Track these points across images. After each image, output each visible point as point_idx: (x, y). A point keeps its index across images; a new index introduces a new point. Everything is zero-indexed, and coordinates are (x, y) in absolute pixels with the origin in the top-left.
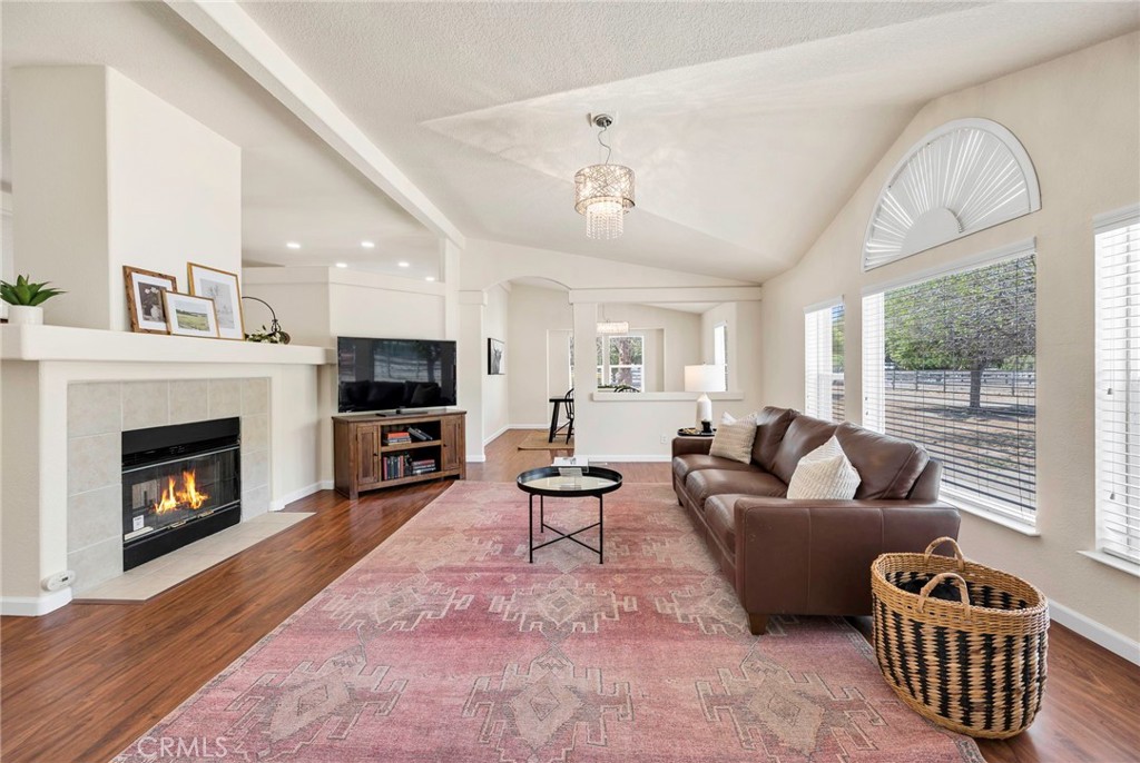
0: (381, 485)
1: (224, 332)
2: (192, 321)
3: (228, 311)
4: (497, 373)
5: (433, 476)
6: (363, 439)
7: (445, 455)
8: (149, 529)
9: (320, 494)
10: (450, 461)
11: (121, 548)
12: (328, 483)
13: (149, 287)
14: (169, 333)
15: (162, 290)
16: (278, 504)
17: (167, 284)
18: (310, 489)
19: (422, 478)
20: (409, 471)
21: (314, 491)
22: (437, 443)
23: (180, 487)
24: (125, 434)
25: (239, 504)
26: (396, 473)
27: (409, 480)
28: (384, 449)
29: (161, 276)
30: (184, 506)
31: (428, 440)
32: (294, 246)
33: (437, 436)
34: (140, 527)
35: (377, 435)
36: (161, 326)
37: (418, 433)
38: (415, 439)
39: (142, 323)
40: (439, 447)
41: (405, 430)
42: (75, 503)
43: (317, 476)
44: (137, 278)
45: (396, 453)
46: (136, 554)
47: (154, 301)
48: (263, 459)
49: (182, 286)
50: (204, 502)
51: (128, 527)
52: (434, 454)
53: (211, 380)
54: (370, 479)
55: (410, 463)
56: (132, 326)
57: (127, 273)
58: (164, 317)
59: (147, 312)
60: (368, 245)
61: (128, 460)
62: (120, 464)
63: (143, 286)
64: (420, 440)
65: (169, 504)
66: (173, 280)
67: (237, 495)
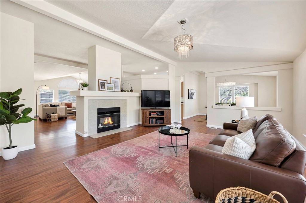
0: (149, 125)
1: (116, 90)
2: (110, 88)
3: (117, 86)
4: (192, 99)
5: (162, 125)
6: (145, 114)
7: (165, 120)
8: (102, 126)
9: (139, 125)
10: (167, 121)
11: (97, 129)
12: (141, 123)
13: (102, 82)
14: (105, 91)
15: (105, 83)
16: (128, 126)
17: (106, 82)
18: (137, 124)
19: (159, 125)
20: (156, 122)
21: (138, 124)
22: (163, 116)
23: (108, 120)
24: (98, 109)
25: (120, 124)
26: (153, 123)
27: (156, 125)
28: (150, 116)
29: (104, 80)
30: (109, 123)
31: (161, 115)
32: (143, 70)
33: (163, 115)
34: (101, 126)
35: (148, 113)
36: (104, 90)
37: (159, 113)
38: (157, 115)
39: (101, 89)
40: (164, 117)
41: (156, 113)
42: (89, 120)
43: (139, 121)
44: (100, 81)
45: (153, 118)
46: (100, 131)
47: (103, 85)
48: (126, 116)
49: (109, 82)
50: (112, 123)
51: (98, 125)
52: (162, 119)
53: (114, 100)
54: (146, 123)
55: (157, 121)
56: (99, 90)
57: (99, 80)
58: (104, 88)
59: (102, 87)
60: (157, 68)
61: (99, 114)
62: (97, 115)
63: (101, 83)
64: (159, 115)
65: (106, 122)
66: (107, 81)
67: (120, 123)
